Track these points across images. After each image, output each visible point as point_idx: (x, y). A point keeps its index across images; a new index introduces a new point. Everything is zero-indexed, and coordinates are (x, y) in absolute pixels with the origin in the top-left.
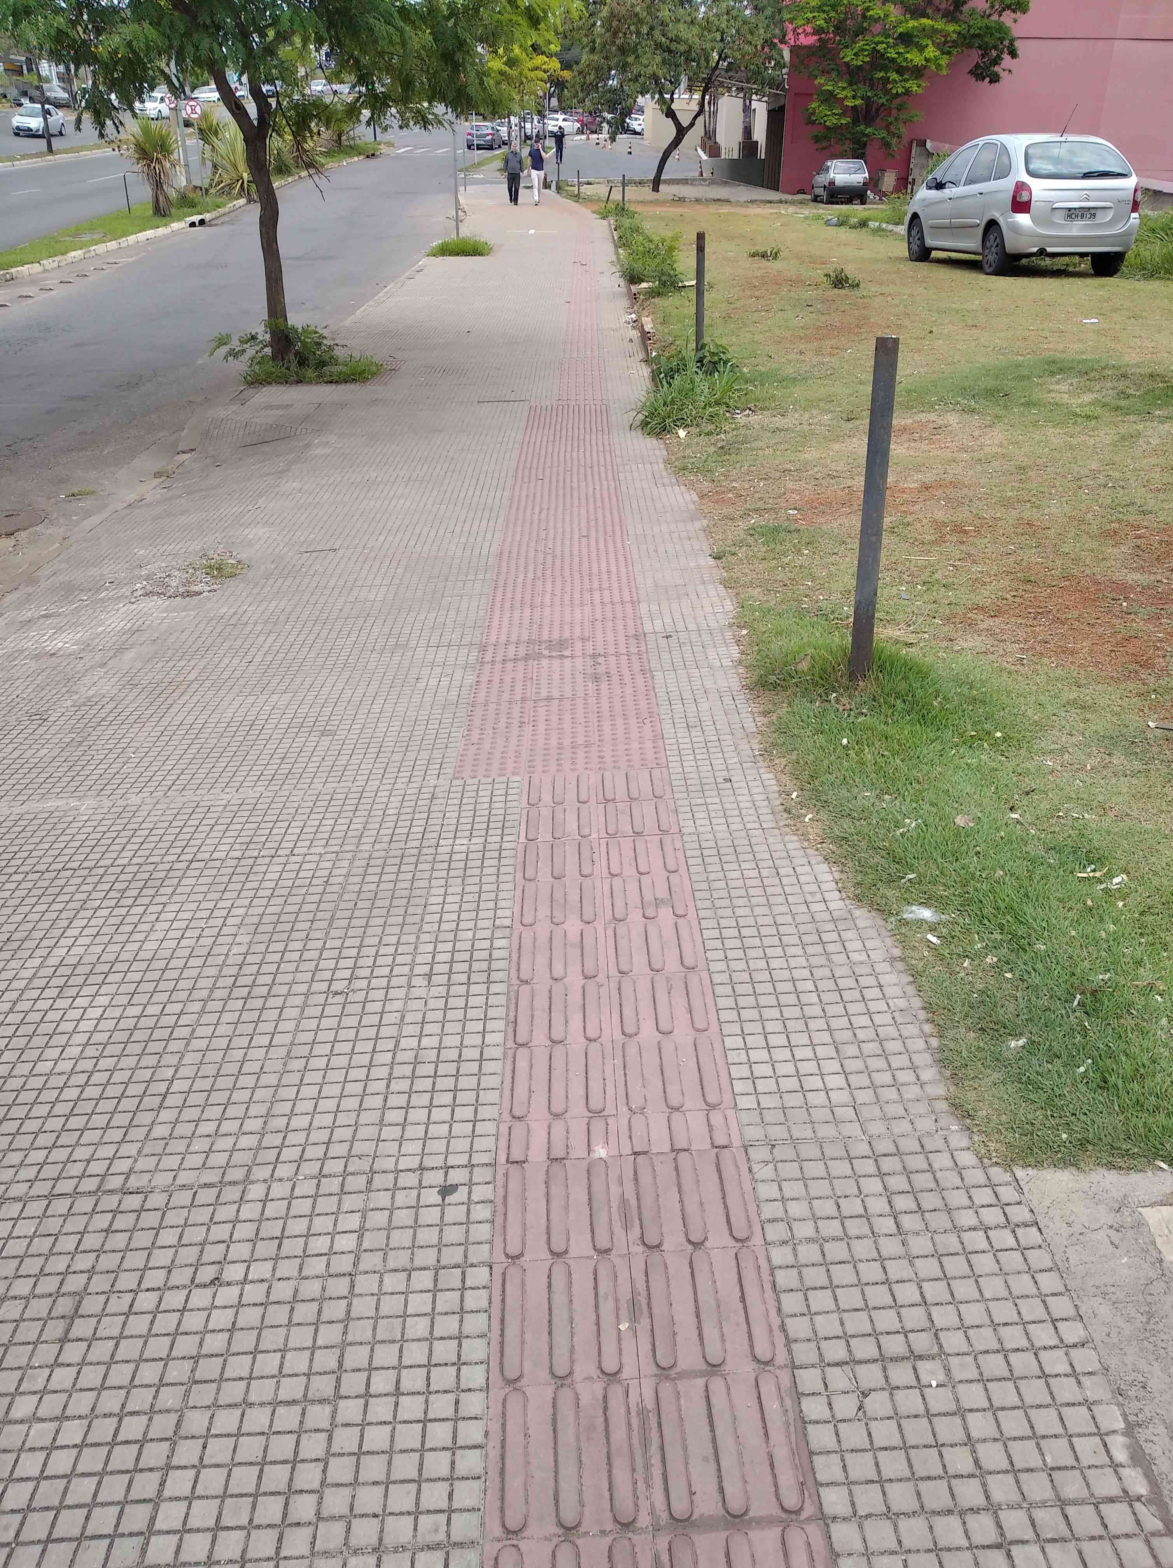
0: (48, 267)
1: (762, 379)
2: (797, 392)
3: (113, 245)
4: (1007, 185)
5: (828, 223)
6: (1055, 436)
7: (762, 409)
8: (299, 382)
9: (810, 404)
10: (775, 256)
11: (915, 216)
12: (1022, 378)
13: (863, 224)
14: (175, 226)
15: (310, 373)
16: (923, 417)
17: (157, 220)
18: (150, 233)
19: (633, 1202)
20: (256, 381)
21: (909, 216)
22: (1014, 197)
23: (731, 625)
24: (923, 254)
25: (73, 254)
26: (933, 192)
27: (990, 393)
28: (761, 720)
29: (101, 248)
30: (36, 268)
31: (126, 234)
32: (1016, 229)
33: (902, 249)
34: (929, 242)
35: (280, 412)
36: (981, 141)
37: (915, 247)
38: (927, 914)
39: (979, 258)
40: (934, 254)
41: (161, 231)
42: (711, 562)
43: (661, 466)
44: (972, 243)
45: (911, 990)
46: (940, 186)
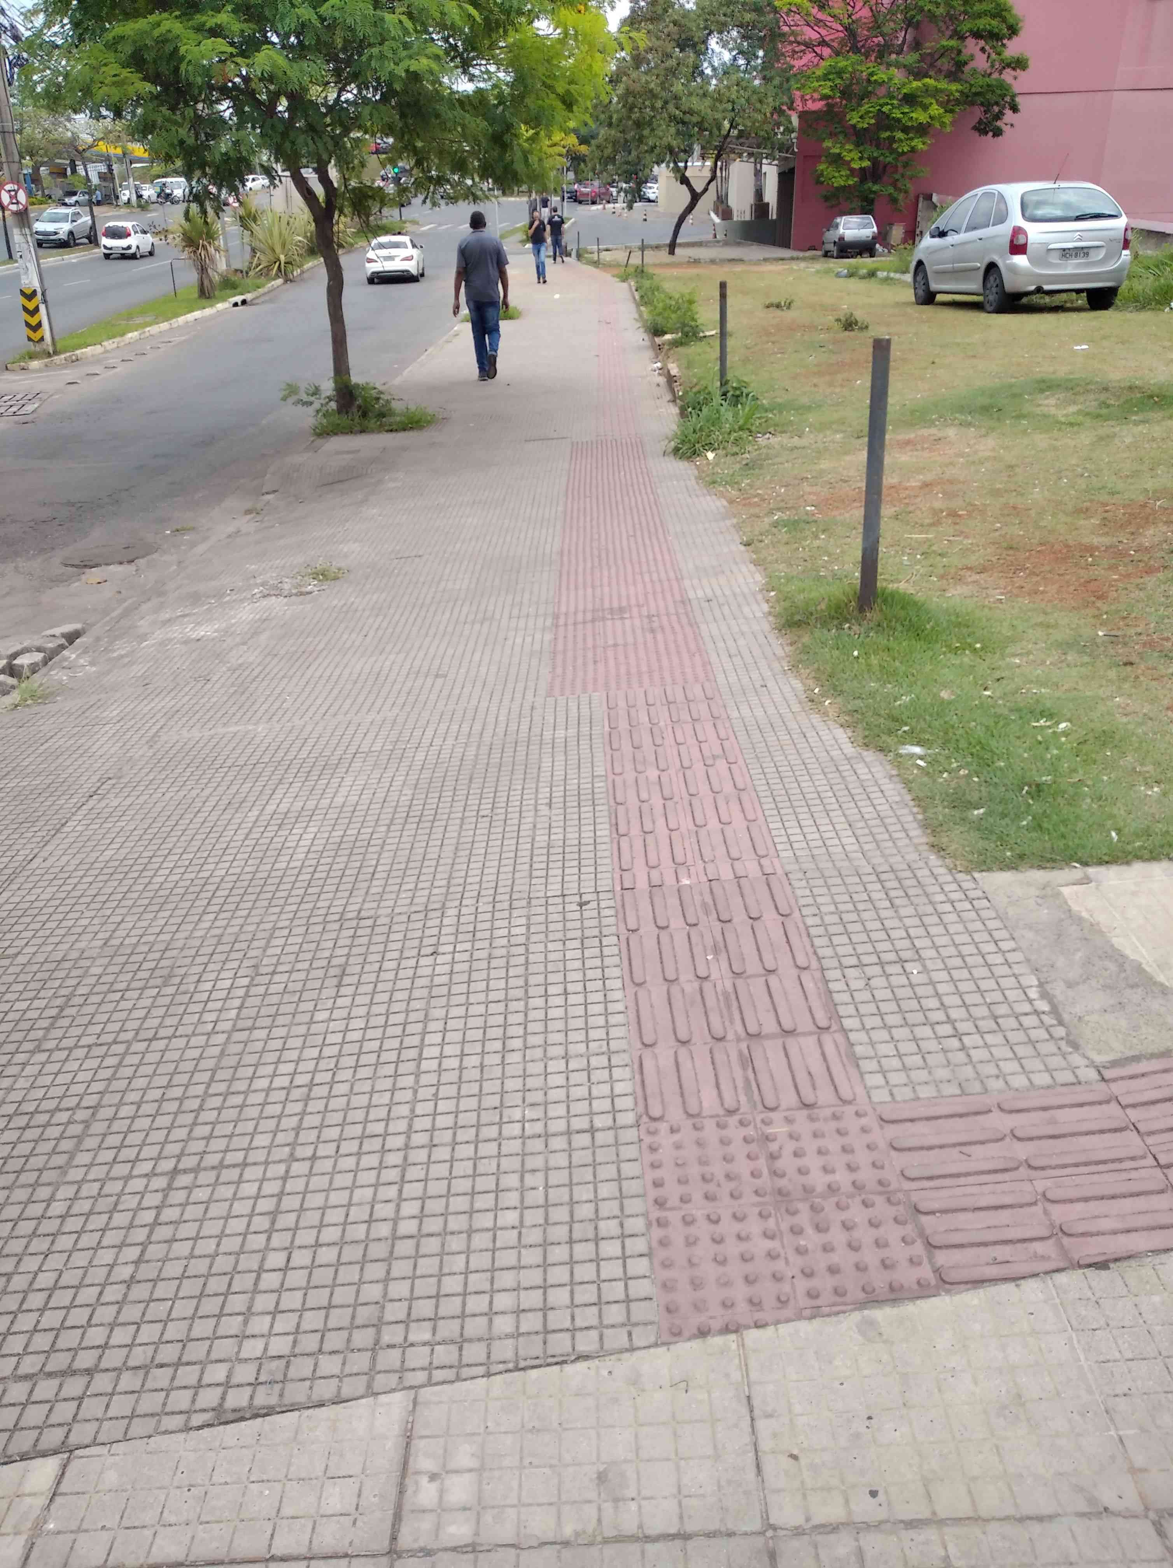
0: (109, 348)
1: (780, 408)
2: (811, 418)
3: (164, 326)
4: (1004, 230)
5: (838, 275)
6: (1041, 440)
7: (782, 432)
8: (362, 431)
9: (823, 427)
10: (789, 306)
11: (920, 263)
12: (1014, 396)
13: (872, 274)
14: (220, 306)
15: (372, 423)
16: (925, 432)
17: (204, 302)
18: (197, 314)
19: (711, 902)
20: (324, 432)
21: (914, 263)
22: (1012, 241)
23: (761, 590)
24: (928, 298)
25: (130, 335)
26: (937, 240)
27: (985, 410)
28: (788, 649)
29: (154, 329)
30: (98, 349)
31: (176, 315)
32: (1013, 269)
33: (909, 295)
34: (934, 286)
35: (351, 456)
36: (980, 191)
37: (921, 292)
38: (917, 750)
39: (980, 299)
40: (939, 298)
41: (208, 311)
42: (742, 548)
43: (693, 482)
44: (974, 285)
45: (904, 791)
46: (942, 234)
